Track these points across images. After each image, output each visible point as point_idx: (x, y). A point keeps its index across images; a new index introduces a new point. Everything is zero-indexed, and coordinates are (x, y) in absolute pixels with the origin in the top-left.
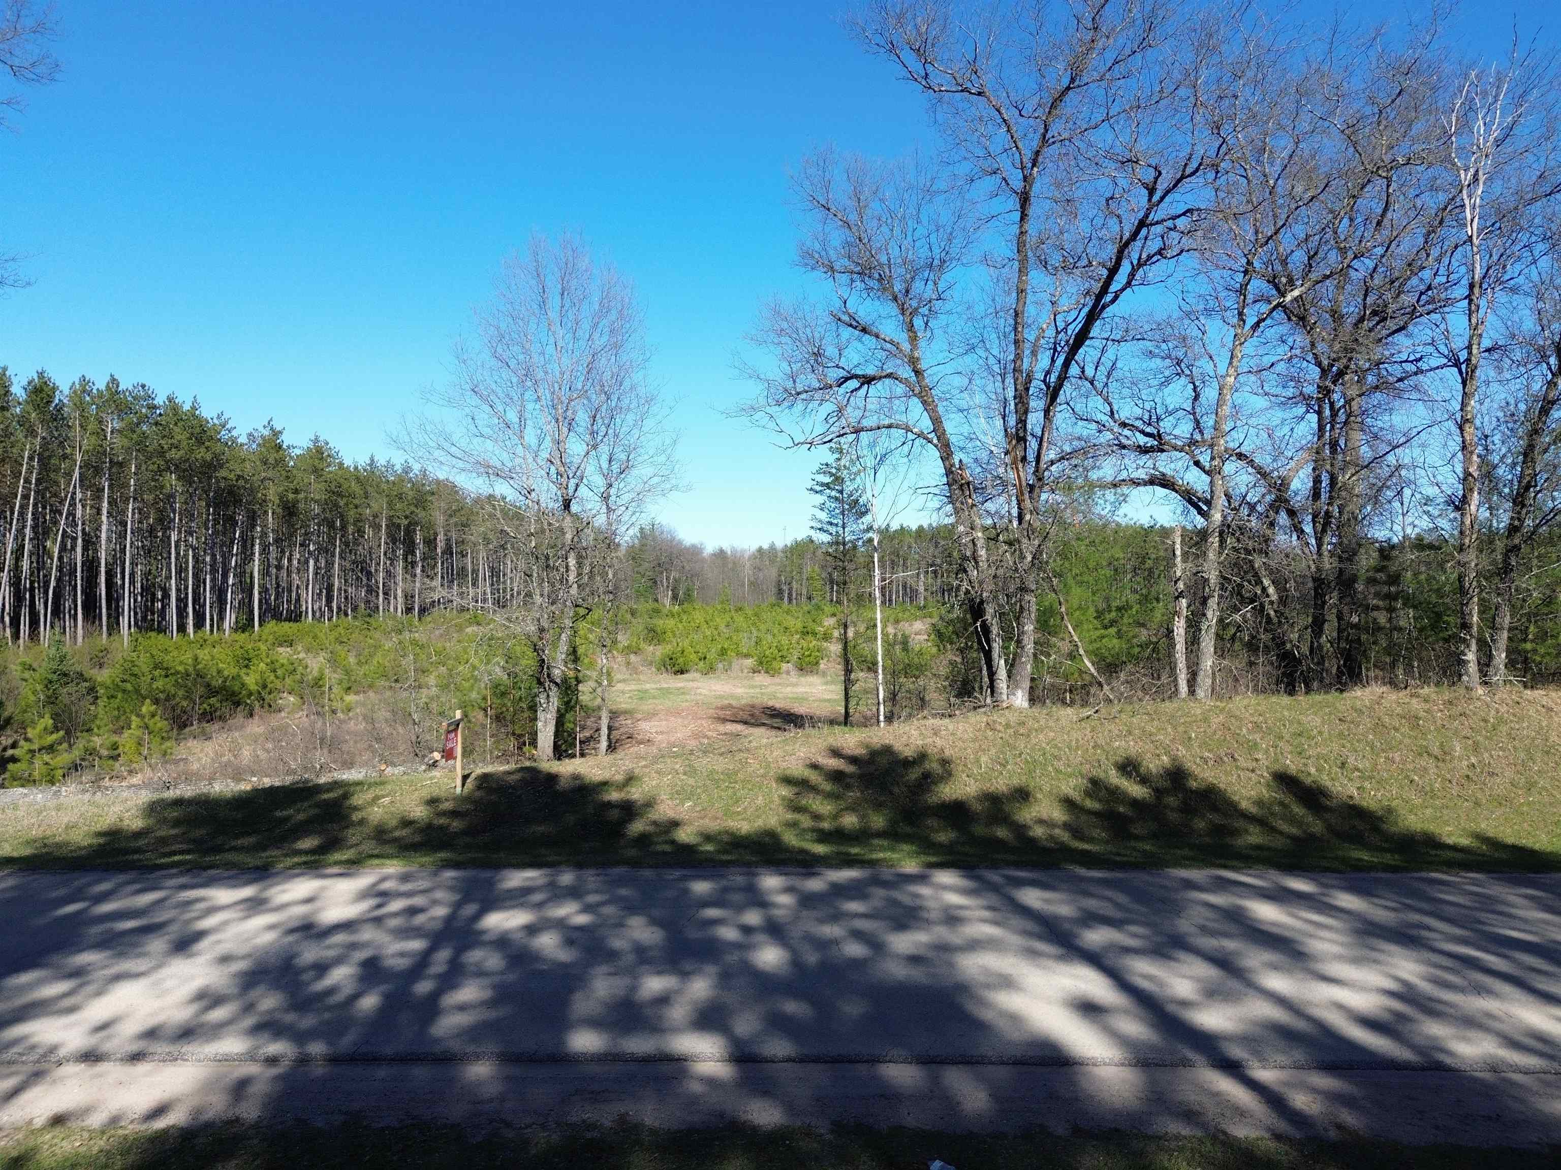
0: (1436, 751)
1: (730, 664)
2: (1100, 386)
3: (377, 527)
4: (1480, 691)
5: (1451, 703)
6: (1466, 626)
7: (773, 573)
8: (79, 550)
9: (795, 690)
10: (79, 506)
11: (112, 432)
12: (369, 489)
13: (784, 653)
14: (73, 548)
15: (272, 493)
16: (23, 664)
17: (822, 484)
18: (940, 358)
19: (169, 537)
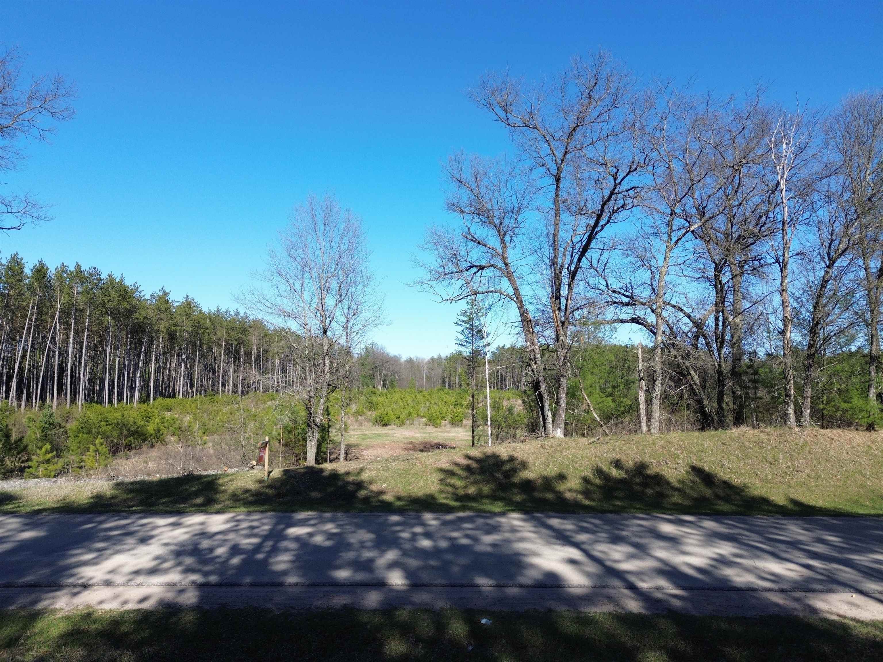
0: (771, 459)
1: (413, 421)
2: (600, 271)
3: (220, 346)
4: (797, 430)
5: (781, 435)
6: (788, 396)
7: (440, 371)
8: (57, 357)
9: (448, 435)
10: (58, 333)
11: (77, 293)
12: (216, 325)
13: (444, 415)
14: (53, 356)
15: (162, 326)
16: (30, 418)
17: (463, 321)
18: (518, 257)
19: (106, 350)
